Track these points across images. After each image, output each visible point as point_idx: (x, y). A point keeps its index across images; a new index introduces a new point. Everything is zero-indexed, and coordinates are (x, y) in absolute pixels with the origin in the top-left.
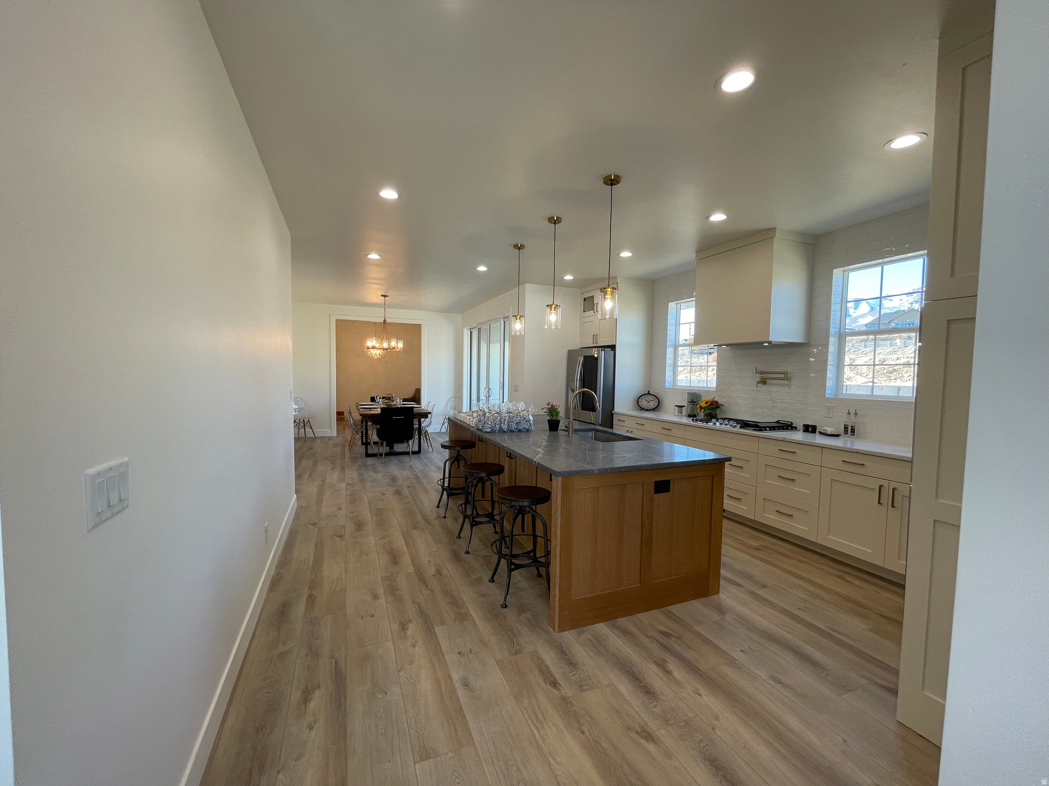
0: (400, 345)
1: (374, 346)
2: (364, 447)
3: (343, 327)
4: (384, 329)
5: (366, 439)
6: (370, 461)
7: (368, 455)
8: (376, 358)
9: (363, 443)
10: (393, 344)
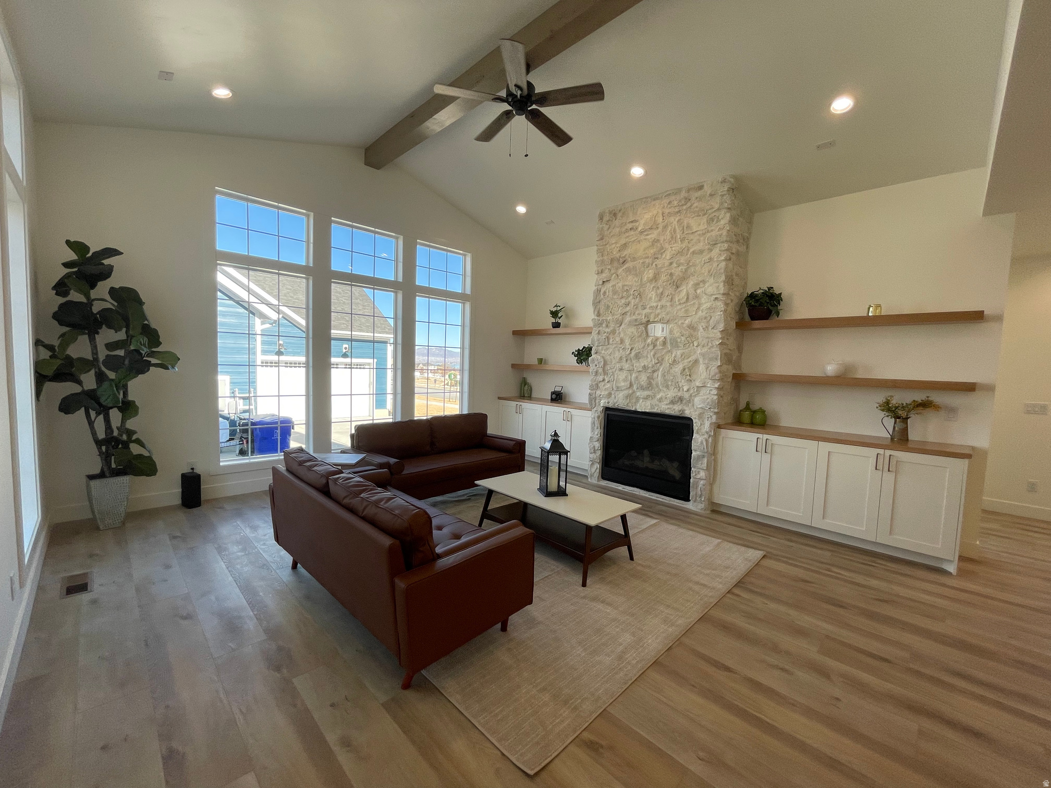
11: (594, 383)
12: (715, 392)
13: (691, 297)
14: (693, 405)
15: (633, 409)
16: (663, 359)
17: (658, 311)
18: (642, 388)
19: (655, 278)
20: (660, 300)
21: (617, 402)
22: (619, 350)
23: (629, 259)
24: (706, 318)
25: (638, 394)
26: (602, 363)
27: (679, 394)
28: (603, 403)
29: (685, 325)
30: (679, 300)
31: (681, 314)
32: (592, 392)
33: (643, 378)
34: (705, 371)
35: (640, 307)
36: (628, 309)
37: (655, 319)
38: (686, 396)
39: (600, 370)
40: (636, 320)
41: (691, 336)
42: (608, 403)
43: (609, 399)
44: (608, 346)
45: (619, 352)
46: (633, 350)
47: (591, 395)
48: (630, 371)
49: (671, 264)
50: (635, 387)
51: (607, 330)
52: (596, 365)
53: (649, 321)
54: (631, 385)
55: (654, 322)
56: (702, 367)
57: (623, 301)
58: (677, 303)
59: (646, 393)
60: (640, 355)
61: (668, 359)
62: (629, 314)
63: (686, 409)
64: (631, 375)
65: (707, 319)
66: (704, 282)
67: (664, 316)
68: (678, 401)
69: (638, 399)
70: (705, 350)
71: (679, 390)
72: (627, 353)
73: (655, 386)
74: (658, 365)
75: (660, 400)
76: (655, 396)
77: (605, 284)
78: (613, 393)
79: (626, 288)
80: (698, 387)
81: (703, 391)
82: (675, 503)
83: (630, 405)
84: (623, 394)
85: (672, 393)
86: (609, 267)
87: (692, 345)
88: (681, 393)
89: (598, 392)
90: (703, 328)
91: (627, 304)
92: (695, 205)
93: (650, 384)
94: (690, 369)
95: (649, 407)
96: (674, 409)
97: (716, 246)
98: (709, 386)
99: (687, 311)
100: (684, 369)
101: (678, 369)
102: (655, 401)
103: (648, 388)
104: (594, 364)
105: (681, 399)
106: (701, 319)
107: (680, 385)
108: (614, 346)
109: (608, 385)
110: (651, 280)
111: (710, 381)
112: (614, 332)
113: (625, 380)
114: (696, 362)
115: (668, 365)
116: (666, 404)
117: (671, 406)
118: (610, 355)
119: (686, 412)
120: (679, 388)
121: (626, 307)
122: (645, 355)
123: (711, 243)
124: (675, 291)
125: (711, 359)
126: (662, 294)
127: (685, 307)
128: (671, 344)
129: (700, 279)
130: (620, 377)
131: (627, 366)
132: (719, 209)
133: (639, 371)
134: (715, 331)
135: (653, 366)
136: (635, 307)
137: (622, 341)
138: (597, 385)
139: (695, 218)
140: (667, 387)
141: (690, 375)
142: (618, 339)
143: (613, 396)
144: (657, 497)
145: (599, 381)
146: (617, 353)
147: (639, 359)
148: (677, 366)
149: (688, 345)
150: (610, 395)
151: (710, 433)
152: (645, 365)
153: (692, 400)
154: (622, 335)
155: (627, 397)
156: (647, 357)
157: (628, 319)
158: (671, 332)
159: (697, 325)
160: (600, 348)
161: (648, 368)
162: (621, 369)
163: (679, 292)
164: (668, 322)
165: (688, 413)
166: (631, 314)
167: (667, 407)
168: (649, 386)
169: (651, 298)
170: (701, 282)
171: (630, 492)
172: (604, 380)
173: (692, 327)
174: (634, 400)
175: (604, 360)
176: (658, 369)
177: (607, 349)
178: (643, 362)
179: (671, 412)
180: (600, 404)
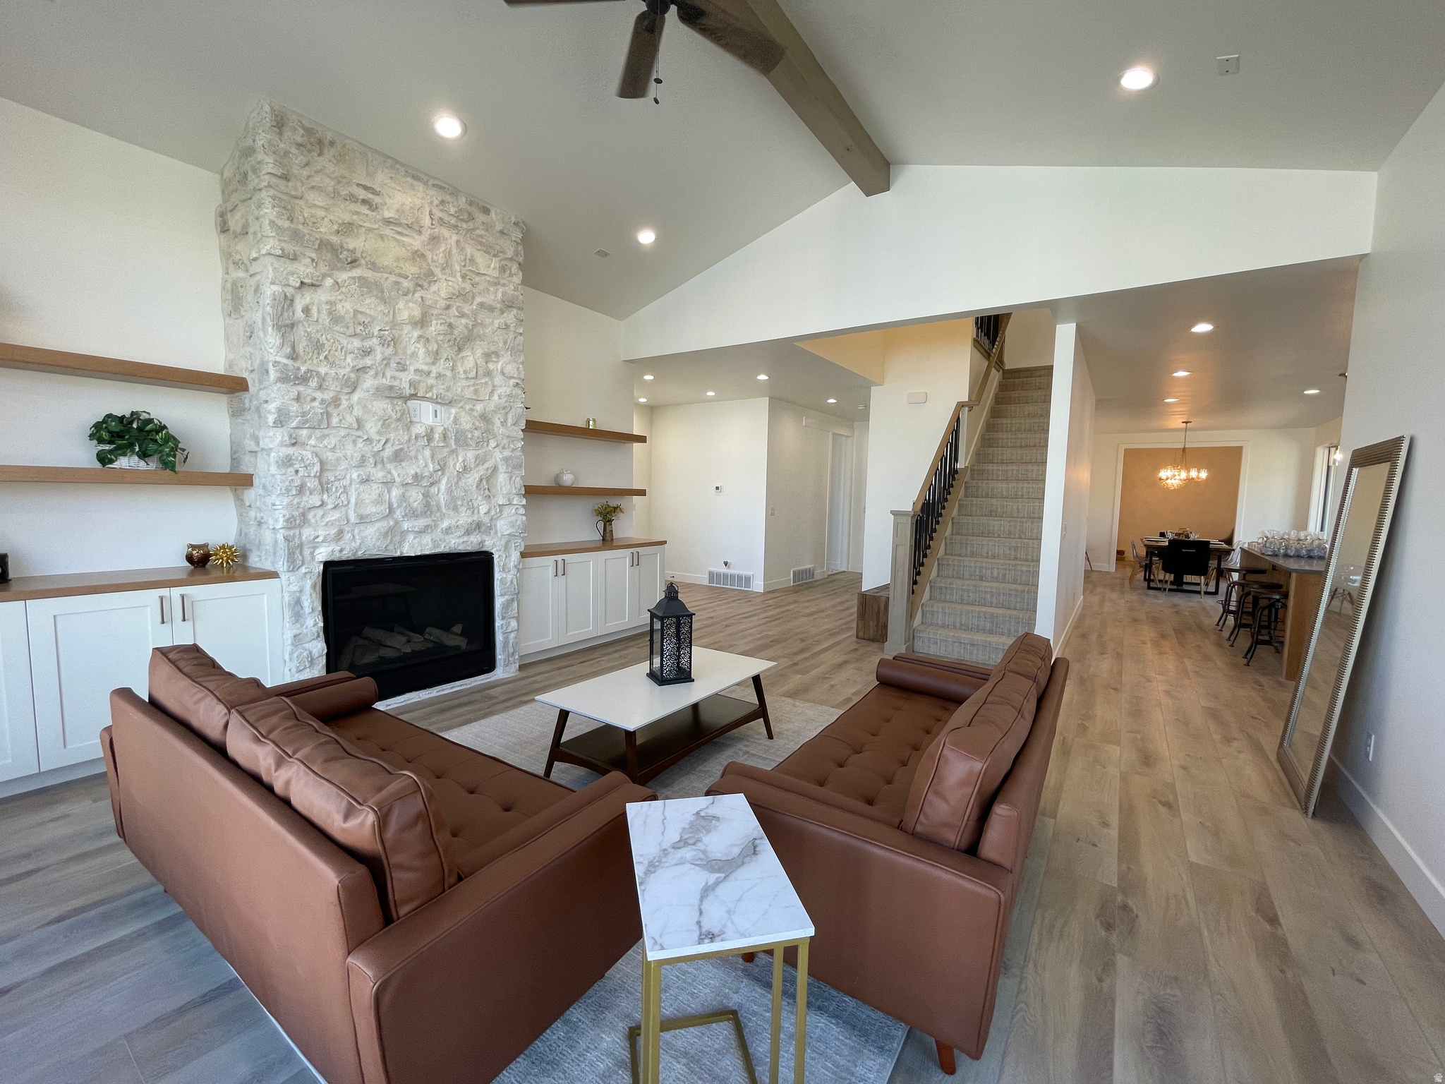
0: (1204, 475)
1: (1172, 477)
2: (1146, 583)
3: (1132, 456)
4: (1183, 457)
5: (1149, 576)
6: (1151, 592)
7: (1149, 588)
8: (1173, 488)
9: (1145, 579)
10: (1193, 474)
11: (296, 513)
12: (522, 511)
13: (481, 372)
14: (496, 533)
15: (398, 554)
16: (445, 464)
17: (430, 381)
18: (414, 514)
19: (422, 322)
20: (434, 363)
21: (359, 548)
22: (354, 442)
23: (363, 262)
24: (504, 408)
25: (405, 526)
26: (317, 468)
27: (475, 519)
28: (324, 553)
29: (475, 414)
30: (465, 372)
31: (468, 394)
32: (291, 533)
33: (416, 497)
34: (508, 482)
35: (393, 365)
36: (368, 361)
37: (427, 393)
38: (486, 520)
39: (312, 483)
40: (391, 387)
41: (487, 431)
42: (341, 551)
43: (341, 543)
44: (326, 432)
45: (355, 445)
46: (389, 445)
47: (289, 541)
48: (388, 484)
49: (448, 307)
50: (398, 514)
51: (319, 395)
52: (297, 472)
53: (415, 395)
54: (391, 510)
55: (424, 398)
56: (502, 478)
57: (357, 343)
58: (463, 376)
59: (422, 522)
60: (402, 454)
61: (455, 464)
62: (372, 373)
63: (487, 539)
64: (389, 492)
65: (506, 409)
66: (497, 354)
67: (441, 391)
68: (475, 529)
69: (404, 534)
70: (507, 453)
71: (473, 512)
72: (375, 449)
73: (435, 508)
74: (440, 473)
75: (448, 531)
76: (436, 526)
77: (305, 289)
78: (347, 528)
79: (361, 318)
80: (499, 505)
81: (506, 511)
82: (479, 683)
83: (391, 547)
84: (378, 529)
85: (464, 518)
86: (314, 255)
87: (485, 444)
88: (476, 516)
89: (307, 533)
90: (501, 422)
91: (367, 352)
92: (478, 232)
93: (427, 505)
94: (488, 480)
95: (430, 545)
96: (472, 543)
97: (509, 309)
98: (515, 503)
99: (476, 391)
100: (481, 480)
101: (472, 479)
102: (438, 534)
103: (426, 512)
104: (291, 470)
105: (479, 525)
106: (498, 408)
107: (475, 505)
108: (343, 433)
109: (335, 515)
110: (416, 323)
111: (516, 496)
112: (336, 401)
113: (378, 501)
114: (495, 469)
115: (455, 473)
116: (460, 537)
117: (465, 539)
118: (333, 450)
119: (486, 543)
120: (472, 510)
121: (363, 357)
122: (412, 454)
123: (507, 303)
124: (457, 355)
125: (514, 467)
126: (437, 353)
127: (474, 385)
128: (457, 440)
129: (493, 349)
130: (365, 496)
131: (379, 474)
132: (511, 259)
133: (407, 484)
134: (516, 428)
135: (431, 476)
136: (385, 362)
137: (360, 424)
138: (303, 515)
139: (481, 252)
140: (455, 509)
141: (488, 489)
142: (350, 419)
143: (348, 536)
144: (453, 687)
145: (309, 506)
146: (349, 447)
147: (402, 461)
148: (468, 476)
149: (481, 443)
150: (340, 535)
151: (519, 567)
152: (416, 473)
153: (493, 526)
154: (357, 411)
155: (386, 534)
156: (416, 458)
157: (369, 382)
158: (456, 421)
159: (492, 415)
160: (304, 432)
161: (423, 478)
162: (366, 481)
163: (462, 358)
164: (450, 403)
165: (489, 545)
166: (377, 374)
167: (461, 540)
168: (428, 508)
169: (414, 355)
170: (493, 353)
171: (404, 704)
172: (323, 504)
173: (484, 417)
174: (397, 538)
175: (322, 463)
176: (439, 481)
177: (324, 437)
178: (411, 469)
179: (467, 548)
180: (313, 558)
